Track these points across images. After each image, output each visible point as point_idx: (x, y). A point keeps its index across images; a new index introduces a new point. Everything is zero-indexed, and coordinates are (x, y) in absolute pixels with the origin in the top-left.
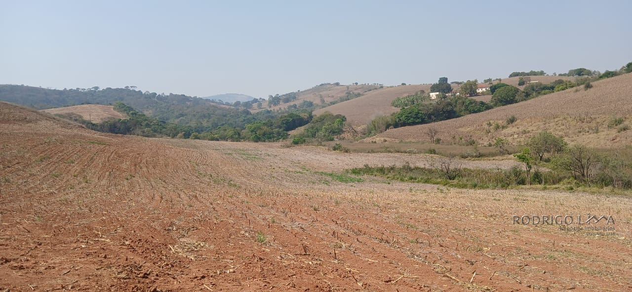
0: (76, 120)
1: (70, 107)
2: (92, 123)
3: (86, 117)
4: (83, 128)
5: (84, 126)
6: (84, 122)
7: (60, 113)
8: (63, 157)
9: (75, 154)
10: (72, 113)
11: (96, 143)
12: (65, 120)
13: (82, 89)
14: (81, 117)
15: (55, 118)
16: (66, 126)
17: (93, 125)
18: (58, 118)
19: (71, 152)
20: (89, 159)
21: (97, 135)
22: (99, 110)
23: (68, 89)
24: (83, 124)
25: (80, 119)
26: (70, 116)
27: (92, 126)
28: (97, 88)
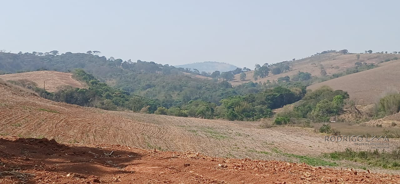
0: (29, 88)
1: (25, 73)
2: (46, 92)
3: (41, 86)
4: (36, 95)
5: (36, 94)
6: (38, 90)
7: (13, 79)
8: (11, 120)
9: (24, 119)
10: (26, 80)
11: (46, 110)
12: (17, 86)
13: (39, 53)
14: (34, 84)
15: (7, 84)
16: (17, 92)
17: (48, 94)
18: (10, 84)
19: (19, 117)
20: (36, 124)
21: (49, 104)
22: (56, 78)
23: (23, 53)
24: (36, 91)
25: (34, 87)
26: (23, 83)
27: (46, 95)
28: (55, 52)
